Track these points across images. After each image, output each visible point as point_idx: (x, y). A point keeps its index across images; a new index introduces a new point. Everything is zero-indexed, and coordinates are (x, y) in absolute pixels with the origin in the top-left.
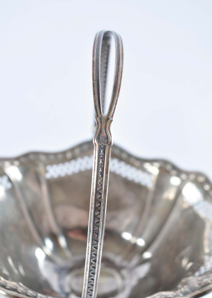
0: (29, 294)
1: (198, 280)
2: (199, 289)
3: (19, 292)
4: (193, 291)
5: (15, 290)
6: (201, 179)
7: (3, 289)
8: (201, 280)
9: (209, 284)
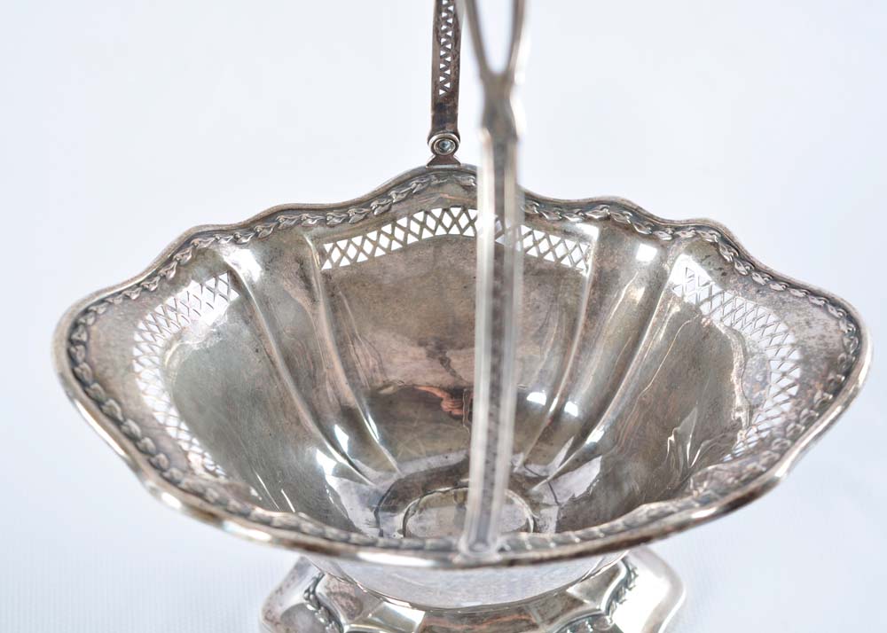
0: (330, 536)
1: (733, 470)
2: (737, 488)
3: (304, 533)
4: (724, 494)
5: (296, 529)
6: (710, 237)
7: (265, 528)
8: (740, 469)
9: (761, 473)
